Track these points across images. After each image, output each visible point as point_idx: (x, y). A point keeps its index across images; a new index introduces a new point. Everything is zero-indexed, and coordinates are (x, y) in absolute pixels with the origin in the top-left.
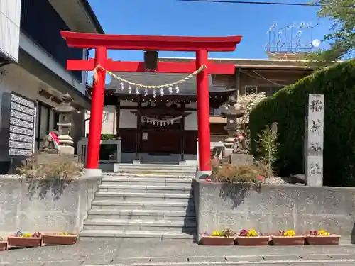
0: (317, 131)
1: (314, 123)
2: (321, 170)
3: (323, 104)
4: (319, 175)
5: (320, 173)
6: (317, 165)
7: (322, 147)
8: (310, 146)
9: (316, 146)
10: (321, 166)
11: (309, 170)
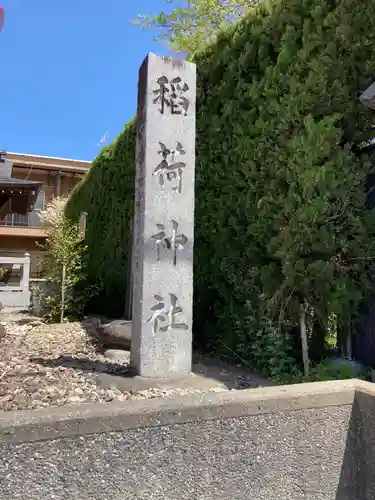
0: (175, 182)
1: (165, 152)
2: (187, 317)
3: (191, 95)
4: (180, 332)
5: (183, 326)
6: (174, 299)
7: (190, 235)
8: (149, 230)
9: (171, 234)
10: (187, 302)
11: (148, 314)
